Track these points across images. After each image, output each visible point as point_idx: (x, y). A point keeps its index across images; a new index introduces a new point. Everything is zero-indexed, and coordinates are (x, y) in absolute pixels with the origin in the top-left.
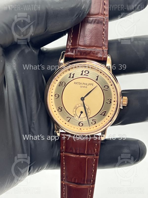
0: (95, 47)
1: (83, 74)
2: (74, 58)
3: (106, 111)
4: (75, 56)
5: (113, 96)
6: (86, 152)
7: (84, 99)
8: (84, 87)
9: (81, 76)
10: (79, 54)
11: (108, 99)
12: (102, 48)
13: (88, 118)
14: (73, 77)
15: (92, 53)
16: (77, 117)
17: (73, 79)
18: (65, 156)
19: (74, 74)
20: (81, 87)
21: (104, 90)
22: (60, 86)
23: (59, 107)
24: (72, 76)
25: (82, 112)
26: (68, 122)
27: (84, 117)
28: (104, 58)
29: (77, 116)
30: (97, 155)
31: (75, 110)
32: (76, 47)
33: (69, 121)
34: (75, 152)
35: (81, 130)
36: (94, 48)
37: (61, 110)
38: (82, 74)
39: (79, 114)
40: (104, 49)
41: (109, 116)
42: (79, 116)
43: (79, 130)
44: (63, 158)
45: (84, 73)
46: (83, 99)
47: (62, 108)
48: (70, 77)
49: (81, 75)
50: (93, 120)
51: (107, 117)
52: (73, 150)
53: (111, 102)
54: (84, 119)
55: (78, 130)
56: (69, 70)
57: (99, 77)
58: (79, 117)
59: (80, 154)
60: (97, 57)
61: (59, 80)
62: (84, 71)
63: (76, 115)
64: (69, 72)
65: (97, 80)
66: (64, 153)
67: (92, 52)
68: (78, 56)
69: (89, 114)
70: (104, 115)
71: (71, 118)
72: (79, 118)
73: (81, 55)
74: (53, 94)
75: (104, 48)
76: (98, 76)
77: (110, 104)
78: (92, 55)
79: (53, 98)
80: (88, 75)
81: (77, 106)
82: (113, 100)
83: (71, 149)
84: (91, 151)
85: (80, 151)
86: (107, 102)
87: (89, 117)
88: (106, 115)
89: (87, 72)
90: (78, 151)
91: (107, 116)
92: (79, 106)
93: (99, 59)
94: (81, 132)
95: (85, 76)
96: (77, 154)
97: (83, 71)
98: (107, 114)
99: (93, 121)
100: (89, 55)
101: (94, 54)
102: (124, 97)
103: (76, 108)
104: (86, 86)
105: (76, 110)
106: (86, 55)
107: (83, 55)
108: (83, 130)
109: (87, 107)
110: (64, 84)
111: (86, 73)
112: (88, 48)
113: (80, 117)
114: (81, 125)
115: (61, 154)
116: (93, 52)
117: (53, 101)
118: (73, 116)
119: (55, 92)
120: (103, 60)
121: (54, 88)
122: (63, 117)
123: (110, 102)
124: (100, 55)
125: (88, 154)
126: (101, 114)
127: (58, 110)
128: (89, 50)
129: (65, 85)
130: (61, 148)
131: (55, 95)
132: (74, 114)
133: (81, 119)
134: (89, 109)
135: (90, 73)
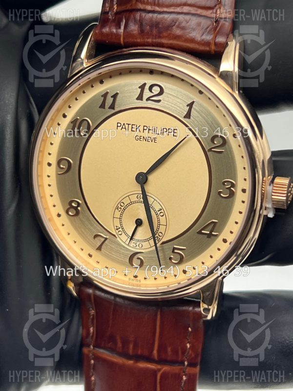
1: (145, 96)
3: (215, 223)
4: (124, 39)
5: (241, 174)
6: (155, 352)
7: (145, 180)
9: (139, 103)
11: (223, 184)
13: (158, 245)
14: (112, 107)
15: (178, 27)
16: (124, 238)
18: (96, 358)
19: (115, 96)
21: (210, 150)
23: (70, 203)
24: (109, 100)
25: (139, 223)
26: (98, 251)
27: (148, 240)
28: (216, 44)
29: (125, 233)
30: (191, 364)
31: (118, 214)
32: (128, 7)
33: (99, 248)
34: (121, 351)
35: (138, 278)
37: (77, 213)
38: (140, 98)
39: (130, 227)
41: (225, 241)
42: (131, 235)
43: (130, 279)
44: (91, 363)
45: (147, 94)
46: (142, 179)
47: (79, 204)
48: (103, 106)
49: (137, 99)
50: (174, 249)
51: (219, 242)
52: (115, 343)
53: (232, 194)
54: (146, 244)
55: (126, 279)
56: (101, 81)
57: (194, 106)
58: (132, 238)
59: (138, 358)
61: (71, 114)
62: (147, 87)
63: (121, 229)
64: (99, 89)
65: (188, 116)
66: (92, 347)
67: (177, 24)
68: (133, 35)
69: (162, 229)
70: (210, 236)
71: (106, 239)
72: (132, 241)
74: (53, 160)
76: (191, 105)
77: (231, 199)
79: (52, 171)
80: (159, 101)
81: (127, 201)
82: (241, 184)
83: (112, 339)
84: (175, 352)
85: (136, 346)
86: (220, 192)
87: (164, 240)
88: (216, 235)
89: (156, 90)
90: (131, 346)
91: (221, 238)
92: (131, 203)
93: (202, 48)
94: (137, 285)
95: (150, 104)
97: (142, 87)
98: (220, 232)
99: (173, 252)
100: (168, 33)
101: (183, 28)
102: (278, 180)
103: (122, 208)
104: (153, 136)
105: (121, 215)
106: (159, 33)
107: (148, 35)
108: (143, 282)
109: (155, 206)
110: (84, 127)
111: (152, 94)
113: (134, 237)
114: (136, 263)
115: (85, 350)
117: (53, 181)
118: (114, 233)
119: (58, 154)
120: (214, 51)
121: (57, 140)
122: (82, 234)
123: (228, 191)
125: (161, 361)
126: (200, 233)
127: (67, 212)
128: (168, 18)
130: (84, 332)
131: (59, 162)
132: (116, 228)
133: (137, 244)
134: (162, 214)
135: (167, 93)
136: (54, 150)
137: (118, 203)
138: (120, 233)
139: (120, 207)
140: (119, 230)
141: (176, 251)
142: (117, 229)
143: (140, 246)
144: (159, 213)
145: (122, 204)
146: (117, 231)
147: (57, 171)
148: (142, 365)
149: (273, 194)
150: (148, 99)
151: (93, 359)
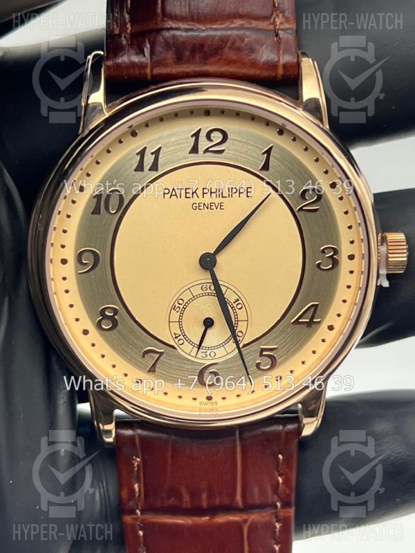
0: (241, 16)
1: (202, 147)
2: (149, 77)
3: (316, 306)
4: (152, 71)
5: (345, 236)
6: (239, 497)
7: (214, 263)
8: (209, 206)
9: (194, 158)
10: (170, 55)
11: (323, 251)
12: (272, 21)
13: (241, 346)
14: (154, 167)
15: (230, 48)
16: (187, 347)
17: (155, 174)
18: (146, 527)
19: (157, 153)
20: (197, 207)
21: (301, 209)
22: (96, 211)
23: (102, 312)
24: (149, 160)
25: (208, 323)
26: (150, 374)
27: (222, 345)
28: (285, 66)
29: (190, 342)
30: (286, 504)
31: (175, 316)
32: (151, 26)
34: (189, 506)
35: (213, 400)
36: (238, 22)
37: (115, 324)
38: (195, 150)
39: (195, 333)
40: (281, 23)
41: (331, 328)
42: (198, 344)
43: (201, 403)
44: (138, 536)
45: (204, 144)
46: (208, 262)
47: (115, 311)
48: (140, 167)
49: (191, 152)
50: (263, 350)
51: (322, 330)
52: (179, 497)
53: (335, 263)
54: (220, 352)
55: (196, 404)
56: (134, 134)
57: (272, 153)
58: (199, 347)
59: (213, 510)
60: (254, 64)
62: (203, 135)
63: (182, 337)
64: (134, 145)
65: (266, 167)
66: (138, 512)
67: (228, 44)
68: (166, 65)
69: (241, 327)
70: (310, 324)
71: (161, 354)
72: (200, 350)
73: (179, 59)
74: (70, 254)
75: (278, 21)
76: (268, 152)
77: (335, 270)
78: (232, 55)
79: (70, 270)
80: (221, 152)
81: (187, 296)
82: (345, 250)
83: (174, 492)
84: (263, 492)
85: (211, 496)
86: (319, 265)
87: (246, 342)
88: (319, 323)
89: (217, 137)
90: (204, 496)
91: (324, 325)
92: (194, 298)
93: (265, 74)
94: (212, 410)
95: (210, 157)
96: (197, 511)
97: (197, 135)
98: (323, 317)
99: (261, 355)
100: (218, 57)
101: (238, 50)
102: (391, 236)
103: (180, 307)
104: (217, 200)
105: (181, 316)
106: (206, 59)
107: (188, 62)
108: (221, 403)
109: (230, 297)
110: (114, 202)
111: (212, 144)
112: (208, 26)
113: (203, 345)
115: (128, 519)
116: (233, 43)
117: (72, 284)
118: (172, 343)
119: (78, 245)
120: (283, 76)
121: (73, 225)
122: (122, 353)
123: (330, 261)
124: (265, 55)
125: (248, 508)
126: (297, 322)
127: (99, 326)
128: (214, 37)
129: (124, 207)
130: (125, 494)
131: (79, 257)
132: (174, 336)
133: (208, 354)
134: (239, 306)
135: (232, 139)
136: (71, 240)
137: (174, 300)
138: (181, 342)
139: (177, 305)
140: (179, 338)
141: (264, 353)
142: (176, 338)
143: (212, 354)
144: (235, 305)
145: (181, 302)
146: (177, 340)
147: (77, 270)
148: (221, 519)
149: (390, 255)
150: (206, 151)
151: (141, 529)
